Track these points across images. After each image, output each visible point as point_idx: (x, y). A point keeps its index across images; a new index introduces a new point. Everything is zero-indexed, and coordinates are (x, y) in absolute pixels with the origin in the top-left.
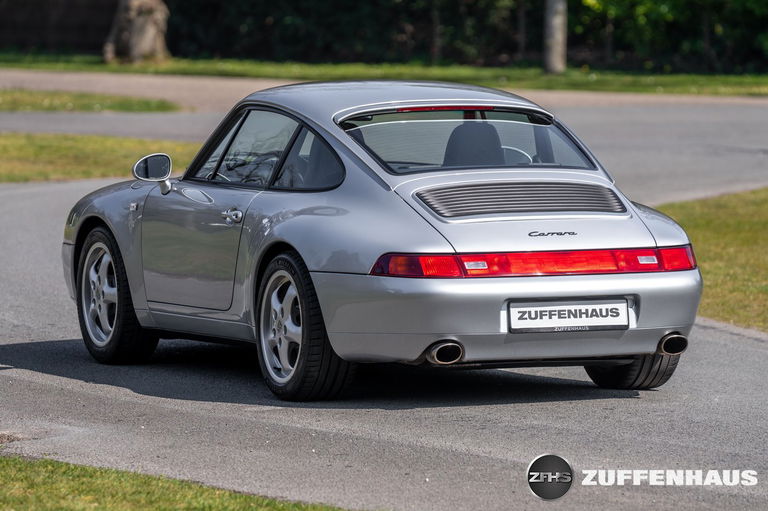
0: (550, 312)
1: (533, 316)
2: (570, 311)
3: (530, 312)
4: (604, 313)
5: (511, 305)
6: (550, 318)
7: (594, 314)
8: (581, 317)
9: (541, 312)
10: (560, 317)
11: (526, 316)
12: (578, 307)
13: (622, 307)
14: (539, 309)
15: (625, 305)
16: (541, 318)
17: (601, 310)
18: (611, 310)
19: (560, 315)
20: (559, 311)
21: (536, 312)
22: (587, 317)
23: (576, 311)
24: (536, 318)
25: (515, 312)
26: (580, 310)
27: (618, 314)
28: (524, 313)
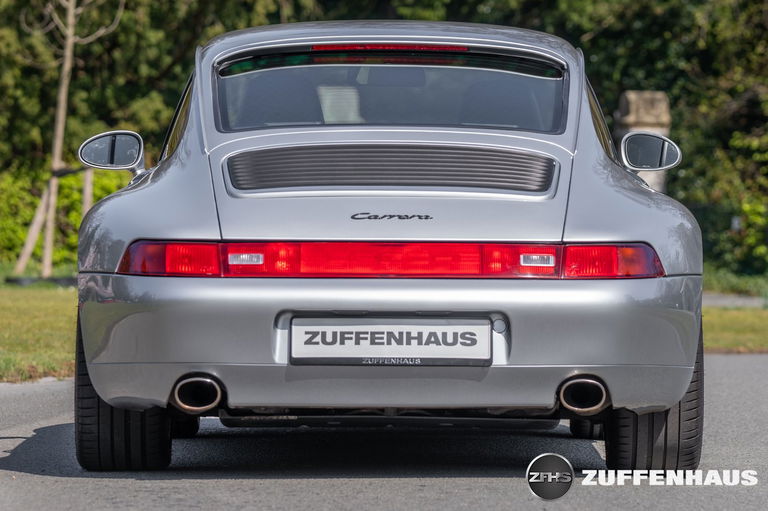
0: (358, 334)
1: (329, 338)
2: (390, 335)
3: (324, 334)
4: (450, 339)
5: (294, 321)
6: (357, 343)
7: (433, 339)
8: (409, 343)
9: (342, 334)
10: (373, 343)
11: (318, 339)
12: (405, 329)
13: (481, 330)
14: (339, 329)
15: (487, 328)
16: (342, 343)
17: (444, 335)
18: (463, 336)
19: (374, 339)
20: (373, 334)
21: (335, 334)
22: (420, 343)
23: (401, 334)
24: (334, 342)
25: (300, 331)
26: (409, 334)
27: (474, 342)
28: (315, 334)
